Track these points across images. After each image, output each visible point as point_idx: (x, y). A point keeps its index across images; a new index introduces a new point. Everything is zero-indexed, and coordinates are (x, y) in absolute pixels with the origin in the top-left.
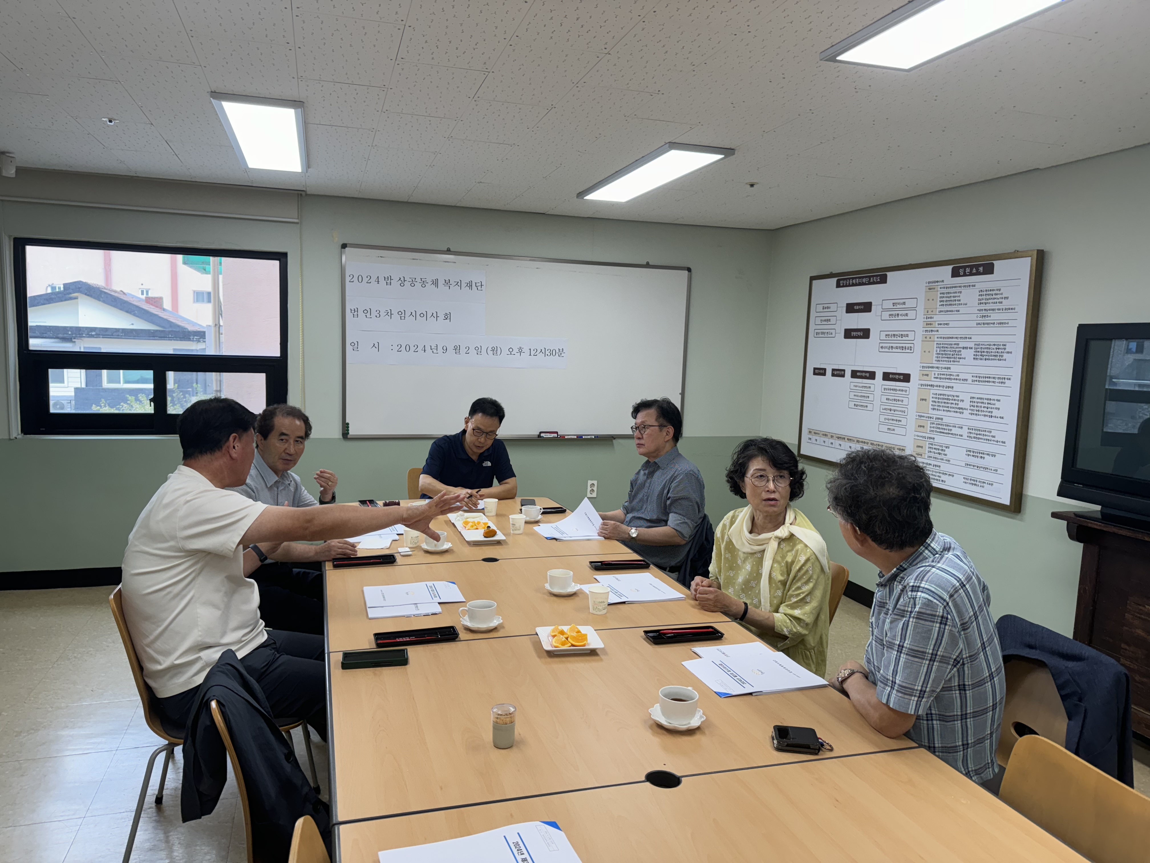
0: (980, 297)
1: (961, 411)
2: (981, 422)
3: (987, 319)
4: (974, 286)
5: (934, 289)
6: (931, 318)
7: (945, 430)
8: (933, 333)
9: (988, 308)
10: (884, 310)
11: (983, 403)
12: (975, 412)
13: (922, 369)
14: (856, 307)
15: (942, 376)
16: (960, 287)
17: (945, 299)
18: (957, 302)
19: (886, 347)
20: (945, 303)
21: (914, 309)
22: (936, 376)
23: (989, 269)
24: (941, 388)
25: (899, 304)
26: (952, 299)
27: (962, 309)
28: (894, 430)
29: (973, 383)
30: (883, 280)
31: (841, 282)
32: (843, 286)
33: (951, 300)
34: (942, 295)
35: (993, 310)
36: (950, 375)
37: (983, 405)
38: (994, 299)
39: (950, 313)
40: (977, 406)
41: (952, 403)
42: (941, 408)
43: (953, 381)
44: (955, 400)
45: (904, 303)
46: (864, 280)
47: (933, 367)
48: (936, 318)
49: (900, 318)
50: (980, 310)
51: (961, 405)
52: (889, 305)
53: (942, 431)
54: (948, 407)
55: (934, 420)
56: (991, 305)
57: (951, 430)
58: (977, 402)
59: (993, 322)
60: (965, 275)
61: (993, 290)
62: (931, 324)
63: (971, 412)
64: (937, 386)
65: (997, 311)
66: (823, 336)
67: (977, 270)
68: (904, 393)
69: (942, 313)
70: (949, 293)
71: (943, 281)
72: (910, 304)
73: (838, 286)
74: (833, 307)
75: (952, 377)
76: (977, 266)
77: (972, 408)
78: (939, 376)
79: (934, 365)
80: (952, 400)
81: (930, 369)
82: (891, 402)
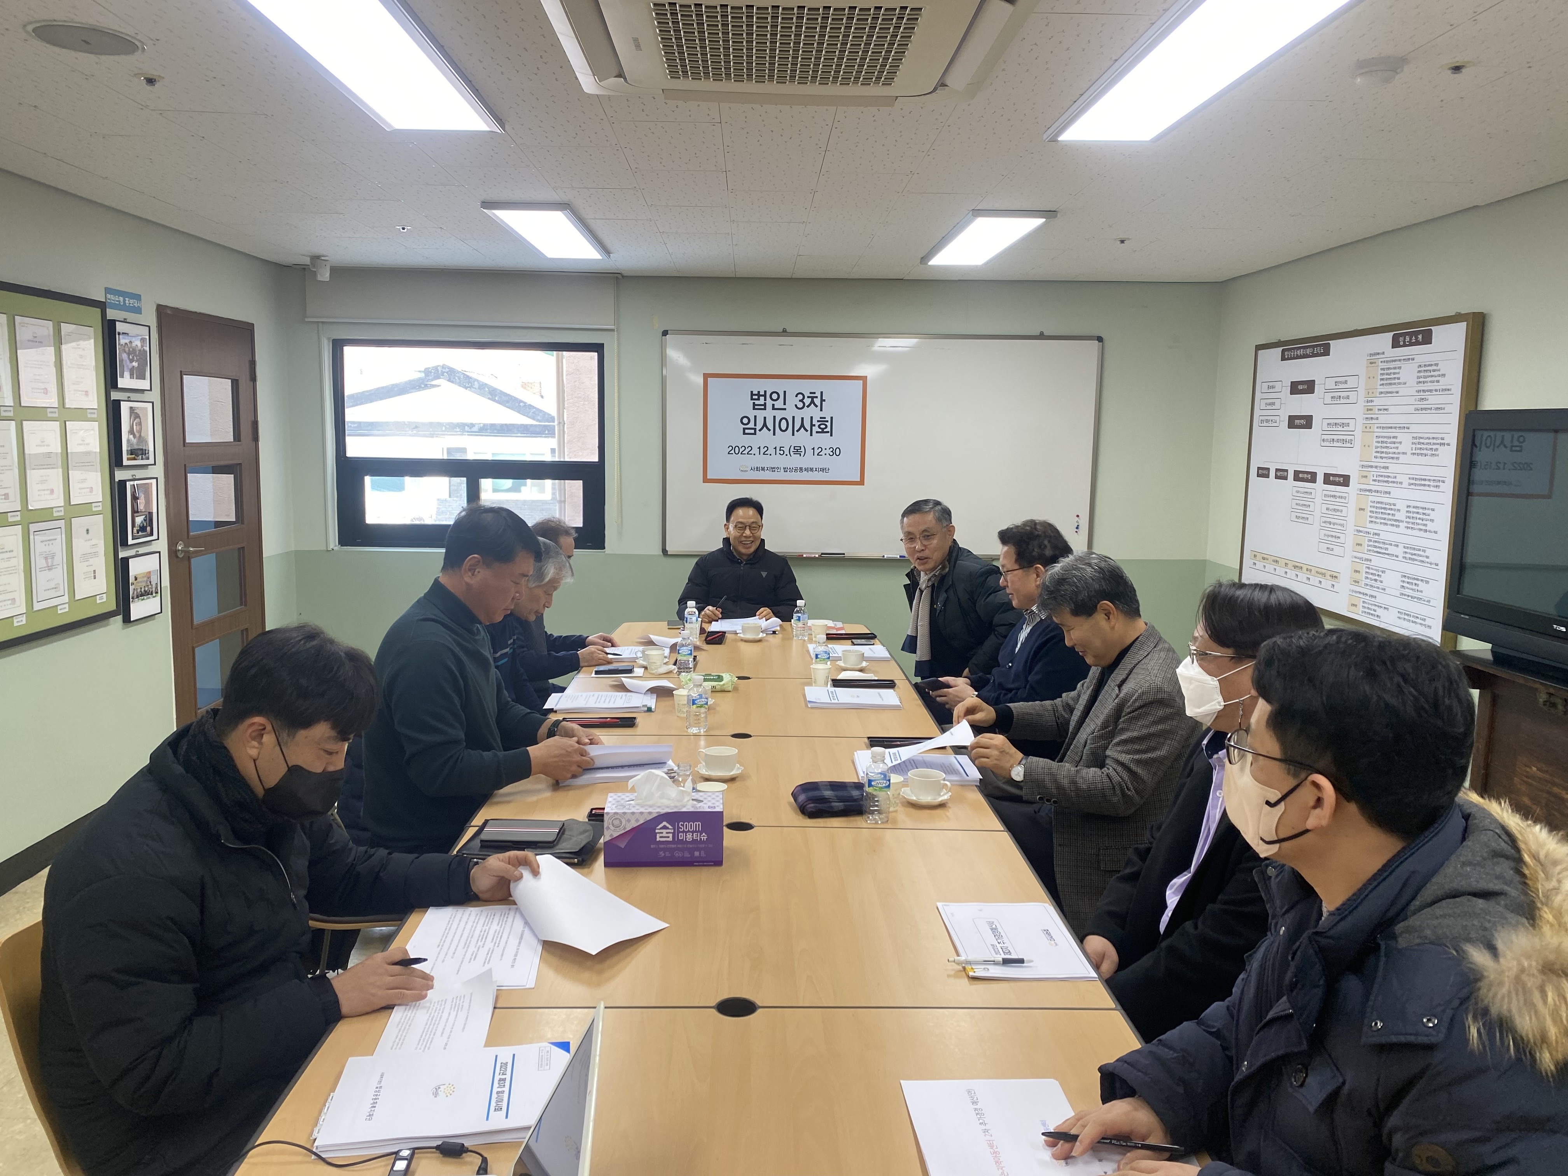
0: (1419, 374)
1: (1397, 523)
2: (1415, 539)
3: (1425, 402)
4: (1413, 359)
5: (1375, 363)
6: (1372, 401)
7: (1380, 548)
8: (1374, 421)
9: (1425, 388)
10: (1328, 391)
11: (1418, 513)
12: (1410, 525)
13: (1361, 469)
14: (1300, 387)
15: (1381, 479)
16: (1400, 360)
17: (1385, 377)
18: (1396, 381)
19: (1327, 440)
20: (1385, 382)
21: (1354, 389)
22: (1375, 478)
23: (1427, 339)
24: (1379, 494)
25: (1341, 382)
26: (1392, 376)
27: (1403, 391)
28: (1332, 550)
29: (1410, 487)
30: (1326, 352)
31: (1286, 353)
32: (1288, 359)
33: (1390, 378)
34: (1383, 372)
35: (1431, 391)
36: (1389, 477)
37: (1418, 516)
38: (1432, 376)
39: (1390, 395)
40: (1413, 518)
41: (1389, 514)
42: (1378, 521)
43: (1390, 485)
44: (1392, 509)
45: (1346, 382)
46: (1308, 351)
47: (1372, 467)
48: (1377, 402)
49: (1342, 401)
50: (1419, 391)
51: (1399, 516)
52: (1331, 384)
53: (1378, 550)
54: (1385, 519)
55: (1371, 536)
56: (1429, 384)
57: (1386, 549)
58: (1414, 512)
59: (1430, 406)
60: (1405, 345)
61: (1431, 365)
62: (1371, 410)
63: (1406, 525)
64: (1375, 491)
65: (1435, 393)
66: (1267, 424)
67: (1417, 338)
68: (1343, 500)
69: (1383, 395)
70: (1389, 369)
71: (1383, 353)
72: (1352, 382)
73: (1283, 359)
74: (1278, 386)
75: (1390, 479)
76: (1416, 334)
77: (1408, 520)
78: (1377, 479)
79: (1373, 464)
80: (1389, 509)
81: (1369, 469)
82: (1330, 512)
